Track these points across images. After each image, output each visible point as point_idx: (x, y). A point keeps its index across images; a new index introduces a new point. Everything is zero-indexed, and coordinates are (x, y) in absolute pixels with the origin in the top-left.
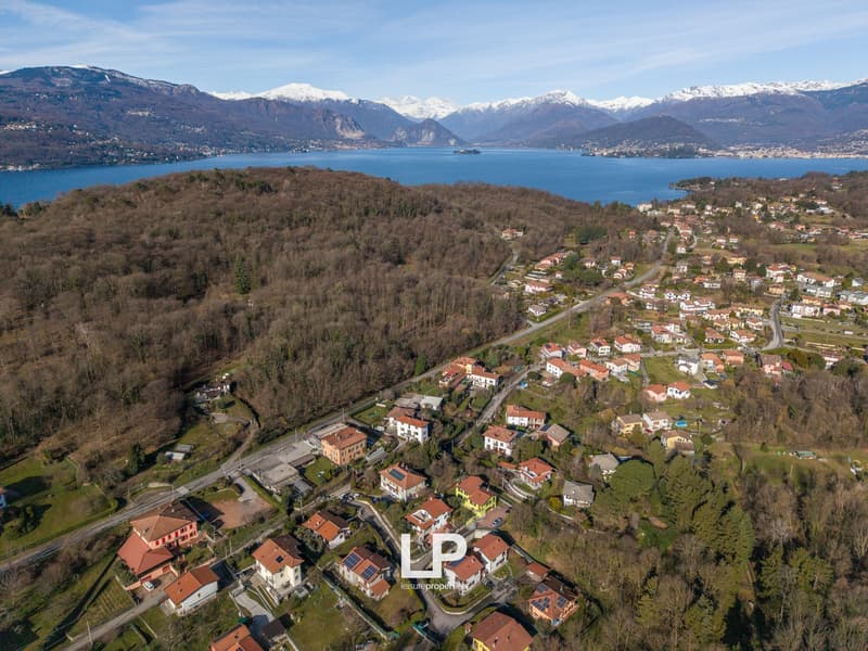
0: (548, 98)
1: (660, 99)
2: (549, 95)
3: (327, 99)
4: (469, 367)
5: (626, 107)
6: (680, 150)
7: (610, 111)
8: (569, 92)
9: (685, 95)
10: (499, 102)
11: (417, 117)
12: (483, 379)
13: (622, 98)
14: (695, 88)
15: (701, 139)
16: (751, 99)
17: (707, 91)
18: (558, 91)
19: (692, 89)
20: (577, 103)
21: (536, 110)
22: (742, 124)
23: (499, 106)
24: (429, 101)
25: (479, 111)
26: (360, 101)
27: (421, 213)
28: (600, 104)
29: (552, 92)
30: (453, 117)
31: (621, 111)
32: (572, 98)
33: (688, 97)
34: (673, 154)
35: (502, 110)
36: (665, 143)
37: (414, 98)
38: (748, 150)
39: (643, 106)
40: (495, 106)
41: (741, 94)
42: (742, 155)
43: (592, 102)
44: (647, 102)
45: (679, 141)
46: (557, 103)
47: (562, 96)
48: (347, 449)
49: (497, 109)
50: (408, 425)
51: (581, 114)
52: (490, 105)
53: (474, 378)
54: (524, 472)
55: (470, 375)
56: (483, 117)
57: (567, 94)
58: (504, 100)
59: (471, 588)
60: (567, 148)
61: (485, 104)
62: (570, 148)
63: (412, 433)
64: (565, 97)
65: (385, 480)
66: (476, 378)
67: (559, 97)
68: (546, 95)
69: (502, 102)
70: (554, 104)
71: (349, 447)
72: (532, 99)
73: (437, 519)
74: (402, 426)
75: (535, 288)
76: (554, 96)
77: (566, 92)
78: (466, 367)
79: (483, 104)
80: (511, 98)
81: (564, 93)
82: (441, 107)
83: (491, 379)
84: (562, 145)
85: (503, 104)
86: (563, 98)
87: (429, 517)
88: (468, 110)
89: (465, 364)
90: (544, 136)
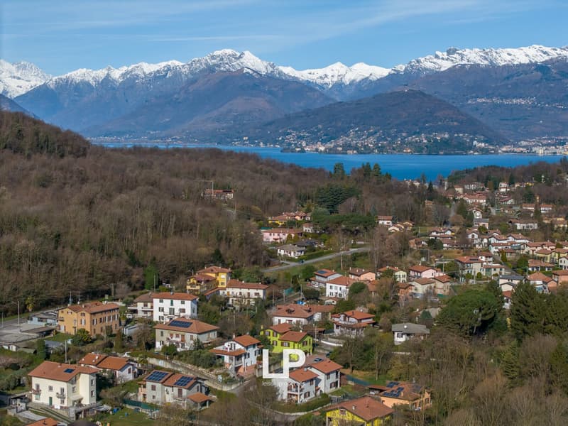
0: (212, 62)
1: (401, 68)
2: (213, 57)
4: (223, 277)
5: (347, 80)
6: (445, 143)
7: (322, 86)
8: (247, 53)
9: (439, 61)
10: (124, 69)
12: (245, 291)
13: (339, 64)
14: (454, 51)
15: (474, 128)
16: (542, 68)
17: (473, 56)
18: (229, 51)
19: (449, 52)
20: (263, 70)
21: (193, 82)
22: (534, 106)
23: (123, 75)
25: (88, 84)
28: (304, 75)
29: (217, 53)
30: (40, 94)
31: (339, 86)
32: (253, 62)
33: (446, 65)
34: (434, 149)
35: (130, 82)
36: (418, 134)
38: (549, 145)
39: (373, 78)
40: (117, 74)
41: (525, 61)
42: (541, 151)
43: (288, 71)
44: (381, 72)
45: (440, 130)
46: (228, 71)
47: (236, 58)
48: (98, 316)
49: (121, 80)
50: (170, 301)
51: (273, 89)
52: (108, 74)
53: (231, 293)
54: (340, 322)
55: (225, 289)
56: (94, 95)
57: (244, 57)
58: (133, 66)
59: (306, 400)
60: (254, 143)
61: (99, 71)
62: (259, 142)
63: (177, 312)
64: (242, 60)
65: (162, 335)
66: (233, 293)
67: (231, 61)
68: (207, 58)
69: (130, 68)
70: (223, 71)
71: (99, 314)
72: (183, 64)
73: (248, 352)
74: (161, 305)
75: (278, 235)
76: (222, 59)
77: (243, 54)
78: (218, 278)
79: (94, 72)
80: (146, 62)
81: (238, 54)
82: (14, 77)
83: (255, 291)
84: (244, 138)
85: (131, 71)
86: (238, 62)
87: (238, 347)
88: (67, 81)
89: (217, 274)
90: (209, 125)
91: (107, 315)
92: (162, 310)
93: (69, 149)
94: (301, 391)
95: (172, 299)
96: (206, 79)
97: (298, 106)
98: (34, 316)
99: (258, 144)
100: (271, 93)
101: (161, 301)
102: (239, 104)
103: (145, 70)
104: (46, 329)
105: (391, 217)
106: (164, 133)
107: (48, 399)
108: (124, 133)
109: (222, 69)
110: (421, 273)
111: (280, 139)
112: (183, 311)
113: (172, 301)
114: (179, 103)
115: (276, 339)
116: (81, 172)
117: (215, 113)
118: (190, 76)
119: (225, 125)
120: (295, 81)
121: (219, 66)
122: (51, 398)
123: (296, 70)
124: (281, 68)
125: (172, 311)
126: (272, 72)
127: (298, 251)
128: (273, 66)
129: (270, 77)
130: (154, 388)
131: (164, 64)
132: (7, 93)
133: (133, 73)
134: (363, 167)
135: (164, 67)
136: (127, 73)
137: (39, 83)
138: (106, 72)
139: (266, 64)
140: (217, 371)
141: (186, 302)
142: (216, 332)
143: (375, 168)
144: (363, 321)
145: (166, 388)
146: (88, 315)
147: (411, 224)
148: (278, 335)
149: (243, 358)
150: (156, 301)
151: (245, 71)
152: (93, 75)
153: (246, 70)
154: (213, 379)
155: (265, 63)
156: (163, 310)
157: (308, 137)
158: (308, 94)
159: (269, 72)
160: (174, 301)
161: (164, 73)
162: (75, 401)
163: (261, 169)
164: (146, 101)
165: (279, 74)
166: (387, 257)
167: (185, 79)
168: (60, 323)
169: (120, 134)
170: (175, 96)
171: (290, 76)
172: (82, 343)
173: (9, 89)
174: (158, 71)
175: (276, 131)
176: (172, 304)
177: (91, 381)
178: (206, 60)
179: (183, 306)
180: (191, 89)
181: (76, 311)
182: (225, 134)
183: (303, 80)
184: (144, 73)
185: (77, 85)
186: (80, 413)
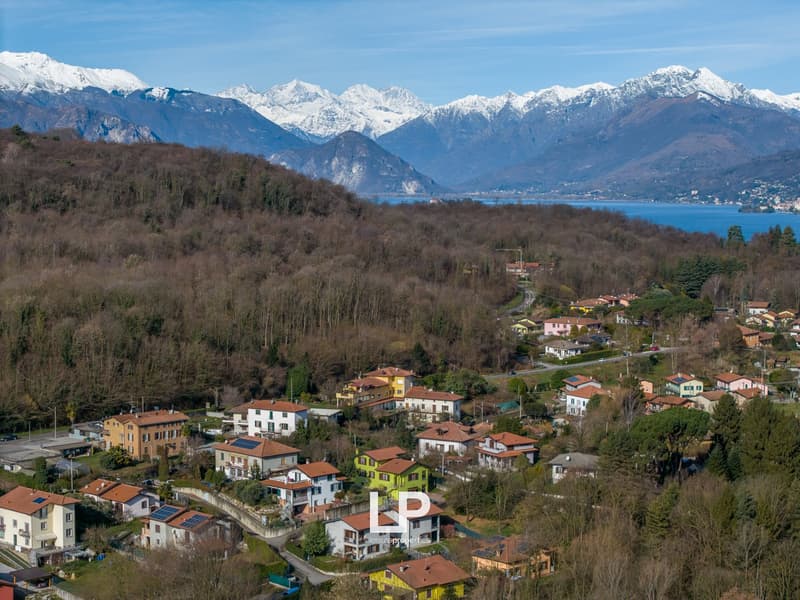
0: (653, 84)
2: (656, 77)
3: (89, 89)
4: (400, 383)
8: (704, 71)
10: (531, 95)
11: (320, 132)
12: (429, 404)
18: (678, 69)
20: (727, 95)
21: (625, 113)
23: (529, 104)
24: (349, 95)
25: (480, 116)
26: (172, 92)
27: (315, 211)
29: (660, 71)
30: (414, 130)
32: (713, 84)
35: (539, 114)
37: (312, 88)
40: (520, 103)
43: (765, 95)
46: (677, 96)
47: (688, 78)
48: (152, 431)
49: (525, 111)
50: (268, 412)
51: (740, 122)
52: (508, 103)
53: (410, 405)
54: (484, 449)
55: (402, 399)
56: (488, 131)
57: (700, 76)
58: (542, 91)
59: (372, 556)
60: (706, 199)
61: (495, 99)
62: (713, 199)
63: (277, 428)
64: (696, 81)
65: (223, 458)
66: (413, 405)
67: (681, 82)
68: (647, 78)
69: (538, 94)
70: (667, 97)
71: (155, 427)
72: (613, 88)
73: (316, 485)
74: (259, 418)
75: (565, 327)
76: (668, 80)
77: (698, 72)
78: (394, 385)
79: (489, 100)
80: (560, 85)
81: (692, 72)
82: (380, 108)
83: (443, 403)
84: (693, 192)
85: (540, 99)
86: (691, 83)
87: (304, 477)
88: (452, 113)
89: (392, 378)
90: (646, 174)
91: (167, 429)
92: (258, 424)
93: (311, 204)
94: (362, 542)
95: (272, 409)
96: (644, 108)
97: (774, 146)
98: (77, 427)
99: (712, 201)
100: (736, 127)
101: (258, 413)
102: (689, 144)
103: (560, 97)
104: (83, 445)
105: (766, 304)
106: (582, 185)
107: (13, 538)
108: (526, 185)
109: (667, 93)
110: (728, 383)
111: (744, 193)
112: (285, 426)
113: (271, 414)
114: (605, 142)
115: (372, 469)
116: (308, 237)
117: (655, 157)
118: (623, 104)
119: (667, 173)
120: (774, 110)
121: (663, 90)
122: (15, 536)
123: (777, 93)
124: (754, 92)
125: (271, 426)
126: (740, 97)
127: (571, 350)
128: (741, 89)
129: (736, 105)
130: (158, 529)
131: (586, 88)
132: (371, 130)
133: (543, 100)
134: (771, 232)
135: (586, 92)
136: (534, 101)
137: (414, 116)
138: (505, 101)
139: (731, 87)
140: (265, 510)
141: (289, 414)
142: (296, 457)
143: (786, 234)
144: (516, 448)
145: (173, 530)
146: (136, 428)
147: (792, 314)
148: (376, 464)
149: (309, 493)
150: (252, 412)
151: (699, 97)
152: (487, 104)
153: (700, 95)
154: (253, 521)
155: (731, 85)
156: (260, 426)
157: (783, 190)
158: (791, 128)
159: (736, 97)
160: (274, 413)
161: (585, 100)
162: (46, 541)
163: (616, 235)
164: (559, 141)
165: (750, 100)
166: (692, 360)
167: (615, 108)
168: (105, 438)
169: (521, 186)
170: (601, 133)
171: (766, 103)
172: (113, 466)
173: (373, 125)
174: (578, 97)
175: (739, 182)
176: (271, 417)
177: (67, 517)
178: (646, 81)
179: (284, 421)
180: (622, 122)
181: (122, 421)
182: (666, 187)
183: (786, 108)
184: (558, 100)
185: (466, 118)
186: (48, 557)
